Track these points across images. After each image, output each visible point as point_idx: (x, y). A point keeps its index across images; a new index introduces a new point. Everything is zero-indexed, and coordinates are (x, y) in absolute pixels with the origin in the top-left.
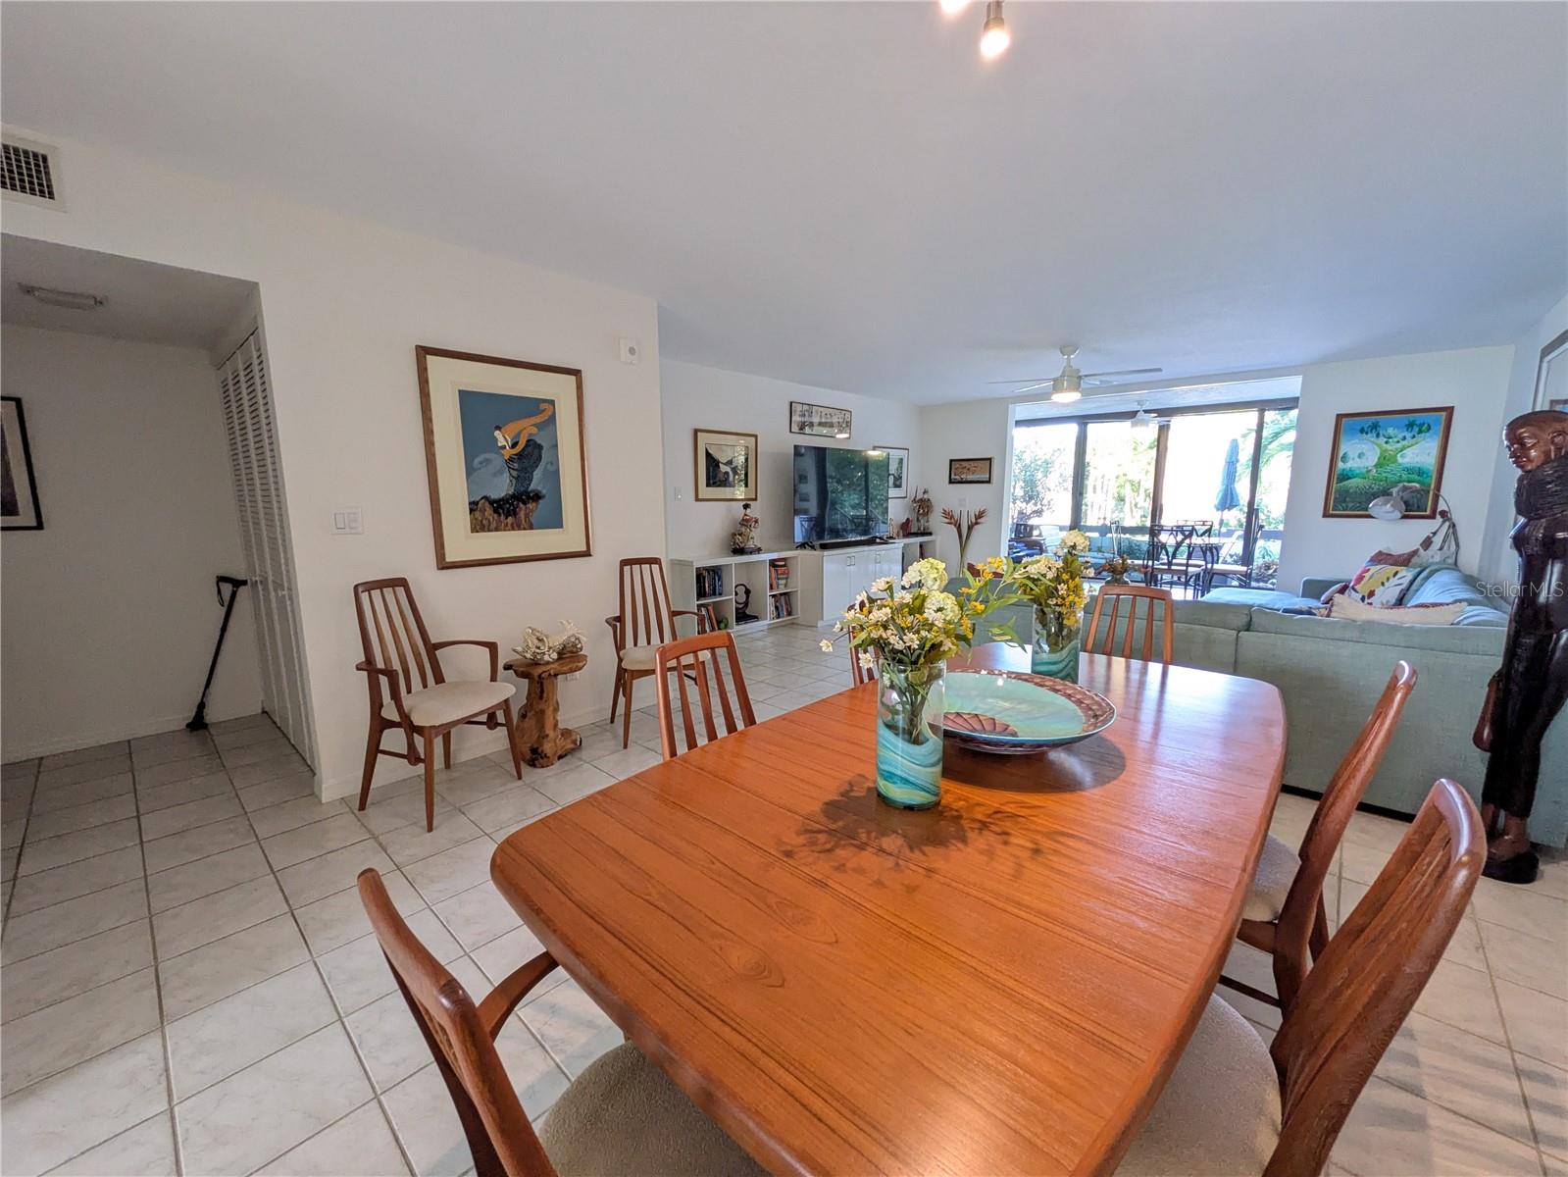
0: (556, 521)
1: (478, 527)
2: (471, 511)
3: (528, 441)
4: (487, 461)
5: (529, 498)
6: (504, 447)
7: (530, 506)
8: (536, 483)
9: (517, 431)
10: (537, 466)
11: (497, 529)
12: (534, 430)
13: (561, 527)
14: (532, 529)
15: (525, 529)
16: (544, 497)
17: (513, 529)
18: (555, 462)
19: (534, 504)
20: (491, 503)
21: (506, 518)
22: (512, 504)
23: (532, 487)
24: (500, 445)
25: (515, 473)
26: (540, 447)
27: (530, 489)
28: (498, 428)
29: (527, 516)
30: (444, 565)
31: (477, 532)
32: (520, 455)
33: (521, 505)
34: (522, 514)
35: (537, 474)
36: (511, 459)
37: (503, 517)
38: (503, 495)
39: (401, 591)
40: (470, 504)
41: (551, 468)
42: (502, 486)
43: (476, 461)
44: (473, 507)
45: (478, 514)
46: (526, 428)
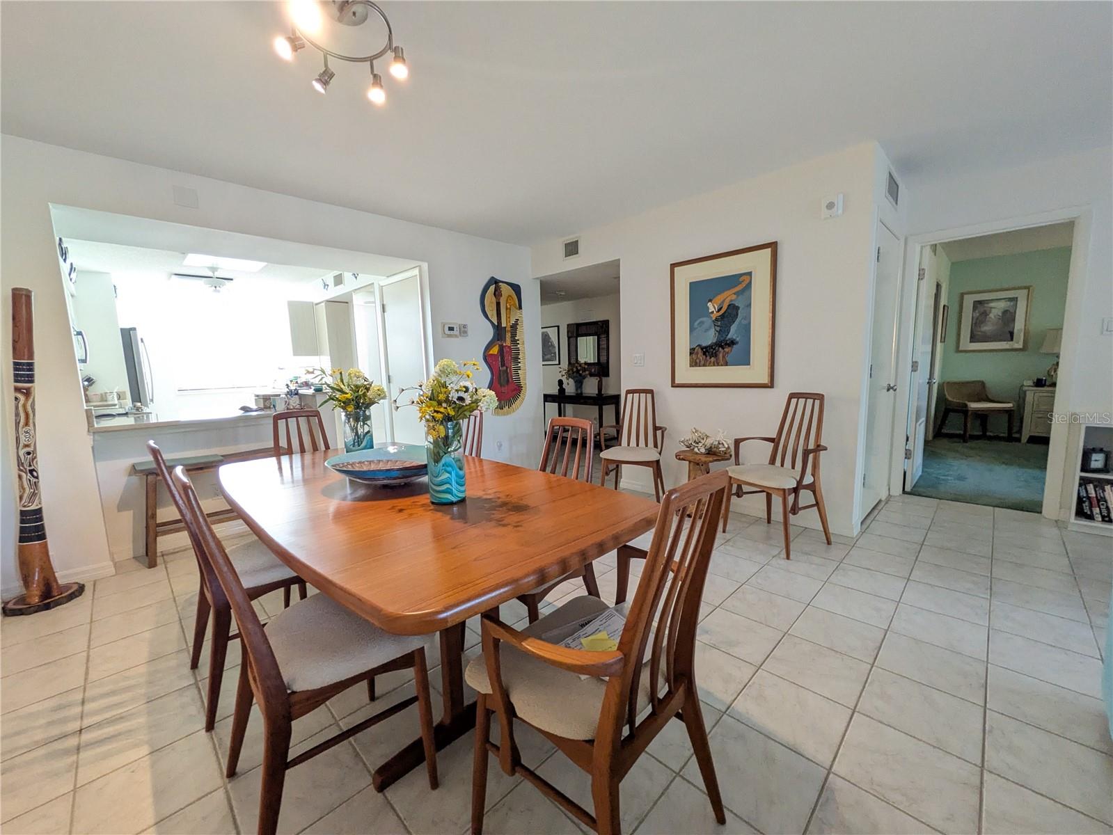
0: (745, 360)
1: (694, 363)
2: (691, 354)
3: (729, 305)
4: (702, 323)
5: (726, 344)
6: (713, 312)
7: (726, 350)
8: (733, 333)
9: (722, 300)
10: (734, 322)
11: (704, 365)
12: (734, 297)
13: (749, 364)
14: (727, 365)
15: (722, 365)
16: (737, 343)
17: (714, 365)
18: (748, 317)
19: (730, 348)
20: (702, 349)
21: (710, 358)
22: (714, 349)
23: (729, 336)
24: (710, 311)
25: (718, 329)
26: (737, 308)
27: (727, 339)
28: (710, 301)
29: (724, 357)
30: (674, 385)
31: (693, 366)
32: (723, 316)
33: (720, 349)
34: (721, 355)
35: (733, 328)
36: (717, 320)
37: (708, 358)
38: (710, 343)
39: (649, 396)
40: (690, 350)
41: (744, 322)
42: (710, 338)
43: (696, 324)
44: (692, 351)
45: (694, 356)
46: (728, 297)
